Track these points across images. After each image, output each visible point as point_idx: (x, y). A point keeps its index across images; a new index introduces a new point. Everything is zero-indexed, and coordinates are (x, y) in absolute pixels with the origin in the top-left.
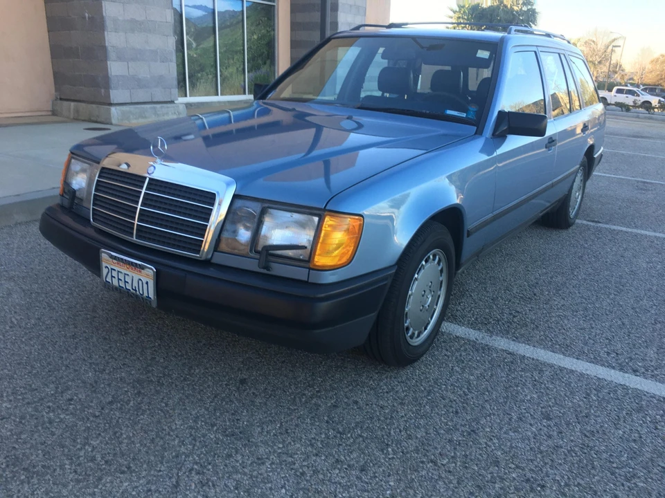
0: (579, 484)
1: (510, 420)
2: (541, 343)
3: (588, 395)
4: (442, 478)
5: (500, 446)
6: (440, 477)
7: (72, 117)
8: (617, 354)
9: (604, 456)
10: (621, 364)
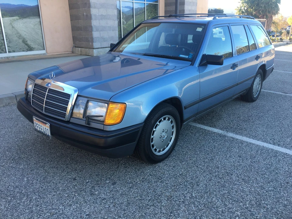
0: (244, 175)
2: (246, 136)
3: (258, 151)
5: (220, 163)
6: (198, 170)
7: (79, 54)
8: (274, 140)
9: (256, 168)
10: (274, 143)
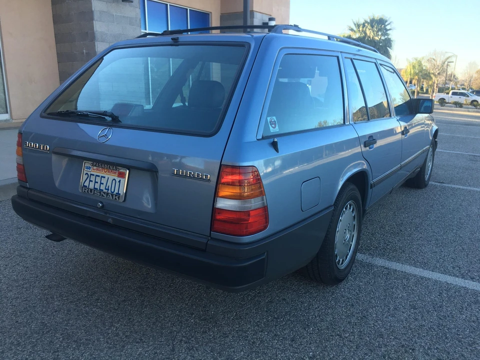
0: (437, 348)
1: (388, 309)
2: (407, 261)
3: (441, 293)
4: (345, 345)
5: (383, 325)
6: (344, 344)
8: (460, 268)
9: (454, 331)
10: (462, 274)
